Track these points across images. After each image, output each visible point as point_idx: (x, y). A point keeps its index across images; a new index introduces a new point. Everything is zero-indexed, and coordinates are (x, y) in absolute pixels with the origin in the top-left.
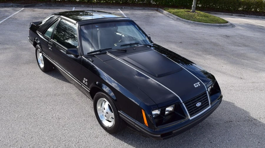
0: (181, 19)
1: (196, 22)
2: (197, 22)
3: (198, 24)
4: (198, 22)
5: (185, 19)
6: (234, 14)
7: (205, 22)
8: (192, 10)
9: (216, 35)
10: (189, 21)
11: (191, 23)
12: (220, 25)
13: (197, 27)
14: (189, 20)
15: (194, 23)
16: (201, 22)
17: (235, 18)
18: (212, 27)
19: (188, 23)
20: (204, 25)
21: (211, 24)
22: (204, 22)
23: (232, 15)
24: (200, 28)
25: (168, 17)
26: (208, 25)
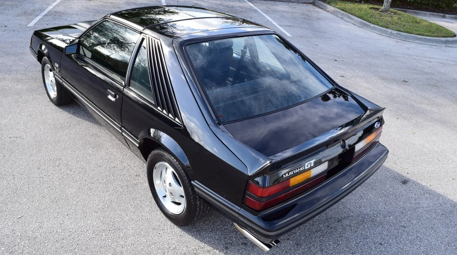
0: (372, 25)
1: (402, 33)
2: (404, 34)
3: (406, 37)
4: (406, 34)
5: (378, 25)
6: (448, 15)
7: (420, 35)
8: (383, 8)
9: (452, 63)
10: (387, 30)
11: (393, 34)
12: (446, 41)
13: (408, 45)
14: (387, 28)
15: (399, 34)
16: (411, 33)
17: (453, 23)
18: (433, 44)
19: (387, 34)
20: (418, 39)
21: (431, 38)
22: (417, 34)
23: (444, 17)
24: (413, 45)
25: (342, 18)
26: (425, 40)
